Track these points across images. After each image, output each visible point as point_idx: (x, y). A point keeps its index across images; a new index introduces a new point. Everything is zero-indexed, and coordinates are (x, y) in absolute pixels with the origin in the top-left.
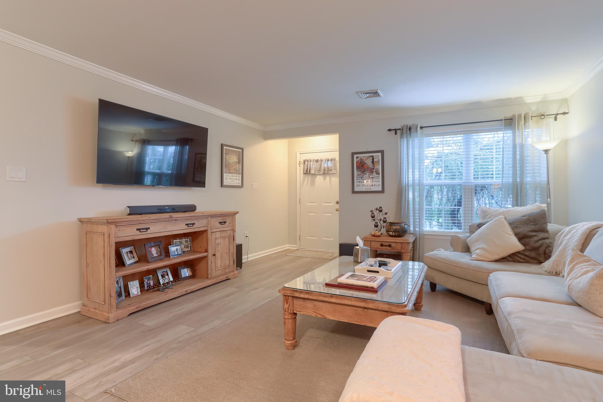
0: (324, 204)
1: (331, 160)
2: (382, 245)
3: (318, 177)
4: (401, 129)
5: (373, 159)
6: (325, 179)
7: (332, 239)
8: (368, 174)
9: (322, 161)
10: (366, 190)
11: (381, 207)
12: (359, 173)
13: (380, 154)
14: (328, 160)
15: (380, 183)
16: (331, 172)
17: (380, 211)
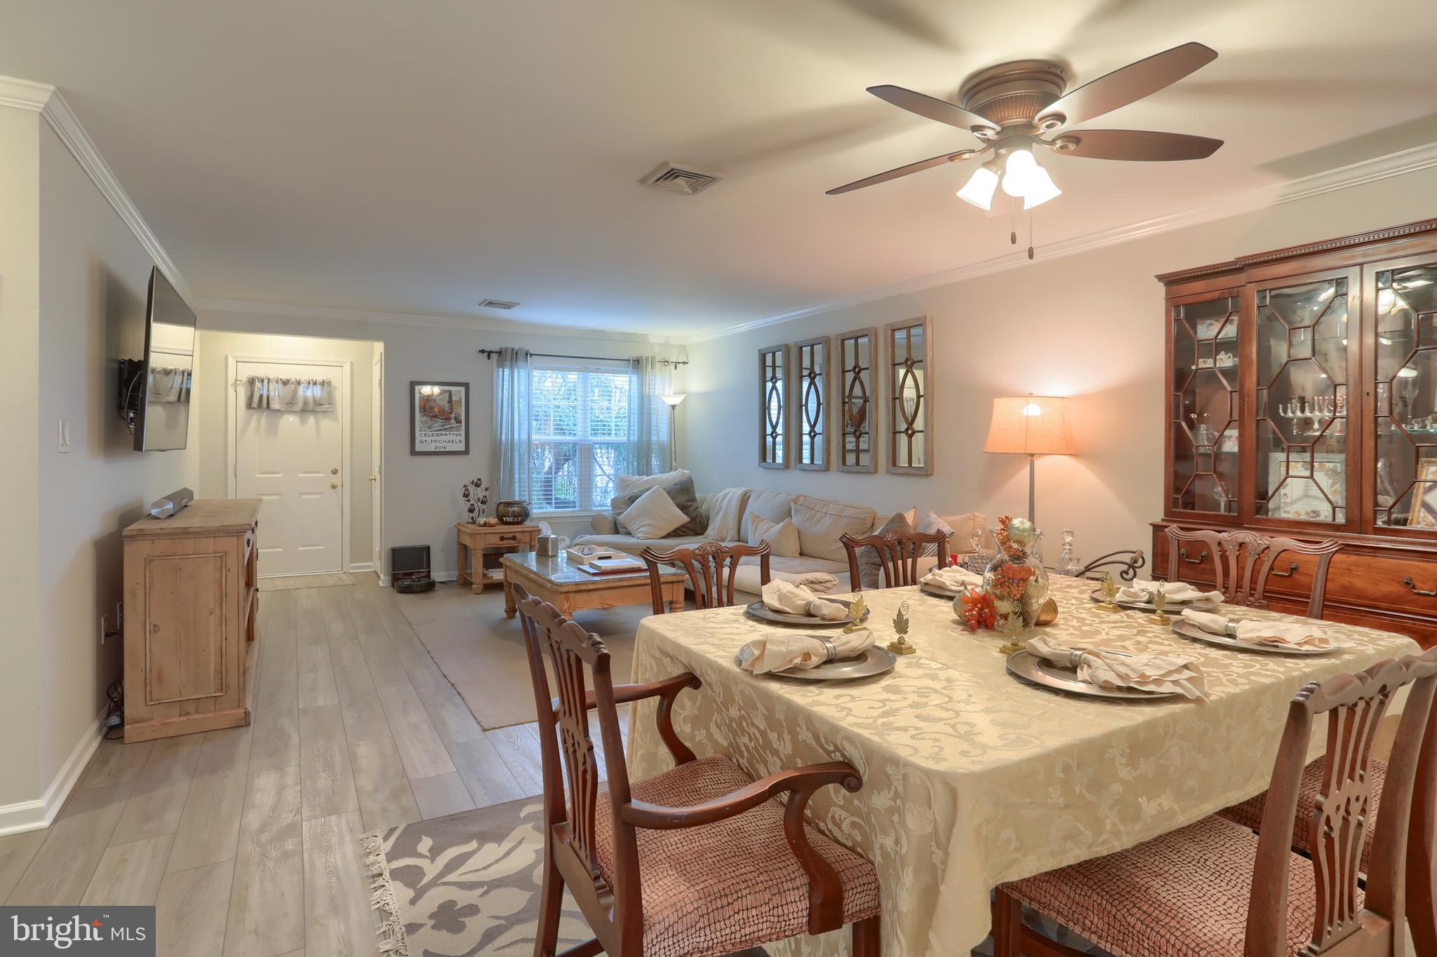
0: (300, 475)
1: (323, 384)
2: (502, 539)
3: (286, 416)
4: (500, 353)
5: (450, 396)
6: (303, 422)
7: (322, 547)
8: (440, 421)
9: (299, 383)
10: (438, 450)
11: (480, 480)
12: (425, 419)
13: (463, 389)
14: (315, 384)
15: (463, 438)
16: (319, 409)
17: (477, 485)
